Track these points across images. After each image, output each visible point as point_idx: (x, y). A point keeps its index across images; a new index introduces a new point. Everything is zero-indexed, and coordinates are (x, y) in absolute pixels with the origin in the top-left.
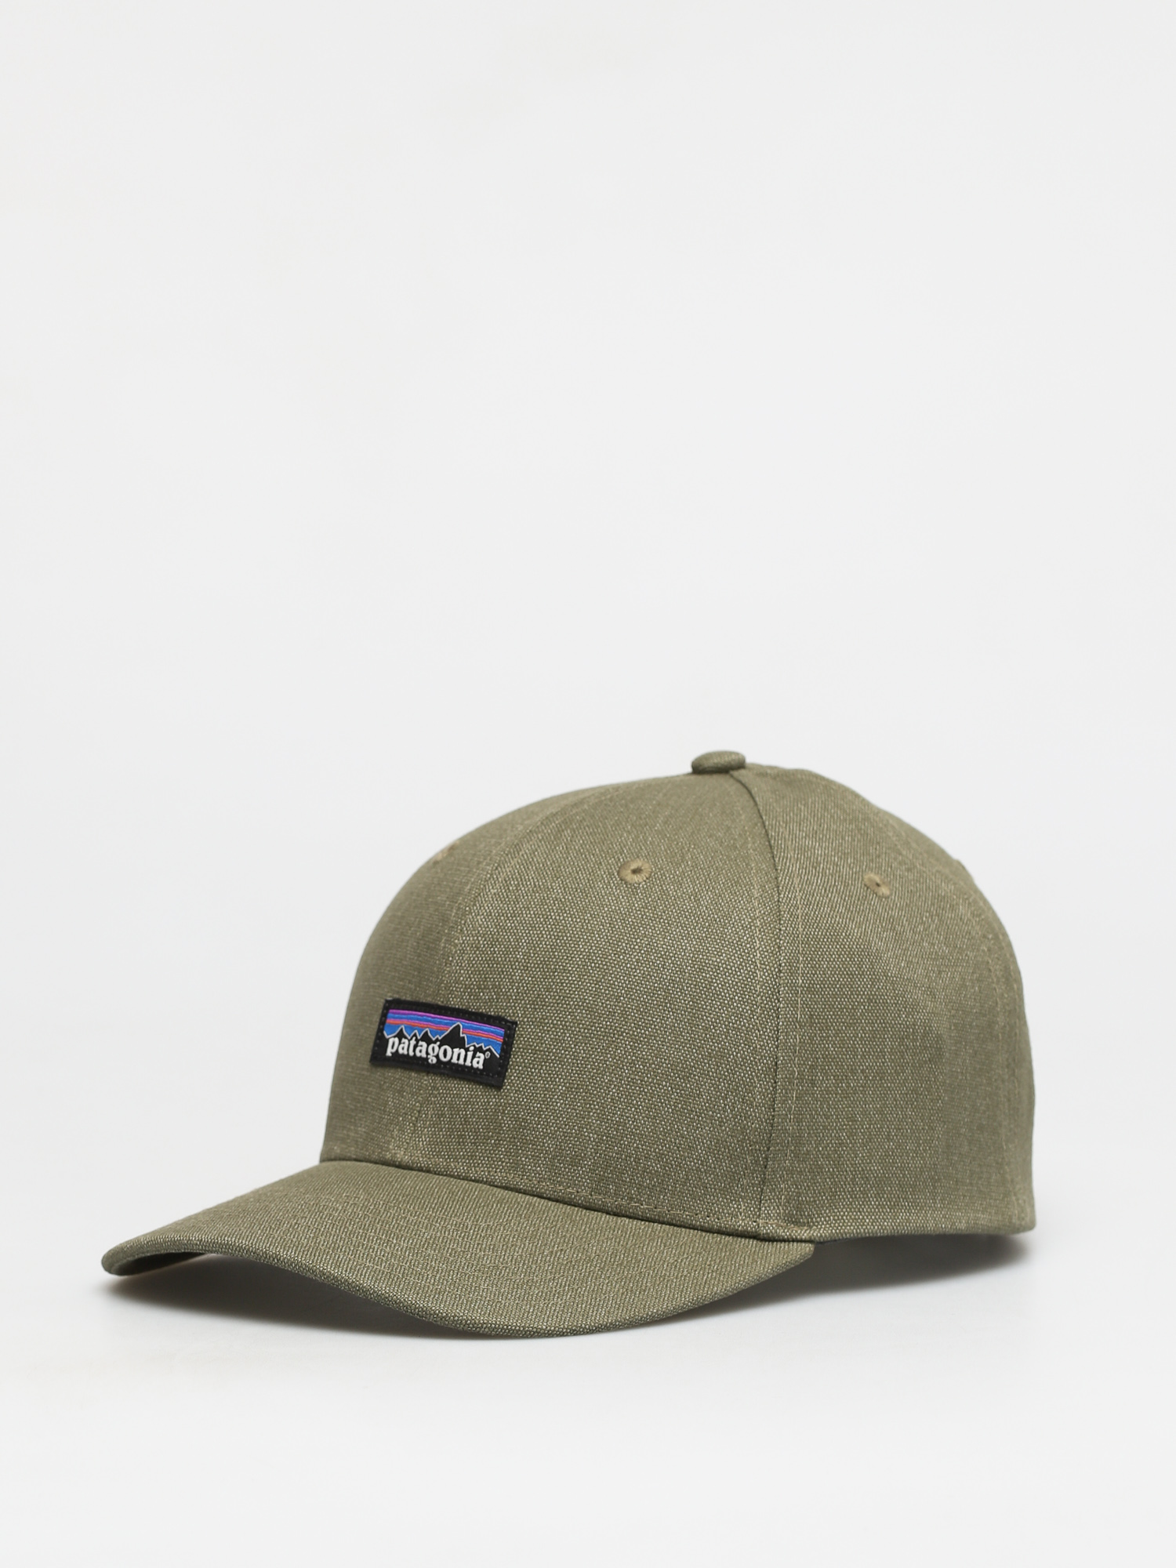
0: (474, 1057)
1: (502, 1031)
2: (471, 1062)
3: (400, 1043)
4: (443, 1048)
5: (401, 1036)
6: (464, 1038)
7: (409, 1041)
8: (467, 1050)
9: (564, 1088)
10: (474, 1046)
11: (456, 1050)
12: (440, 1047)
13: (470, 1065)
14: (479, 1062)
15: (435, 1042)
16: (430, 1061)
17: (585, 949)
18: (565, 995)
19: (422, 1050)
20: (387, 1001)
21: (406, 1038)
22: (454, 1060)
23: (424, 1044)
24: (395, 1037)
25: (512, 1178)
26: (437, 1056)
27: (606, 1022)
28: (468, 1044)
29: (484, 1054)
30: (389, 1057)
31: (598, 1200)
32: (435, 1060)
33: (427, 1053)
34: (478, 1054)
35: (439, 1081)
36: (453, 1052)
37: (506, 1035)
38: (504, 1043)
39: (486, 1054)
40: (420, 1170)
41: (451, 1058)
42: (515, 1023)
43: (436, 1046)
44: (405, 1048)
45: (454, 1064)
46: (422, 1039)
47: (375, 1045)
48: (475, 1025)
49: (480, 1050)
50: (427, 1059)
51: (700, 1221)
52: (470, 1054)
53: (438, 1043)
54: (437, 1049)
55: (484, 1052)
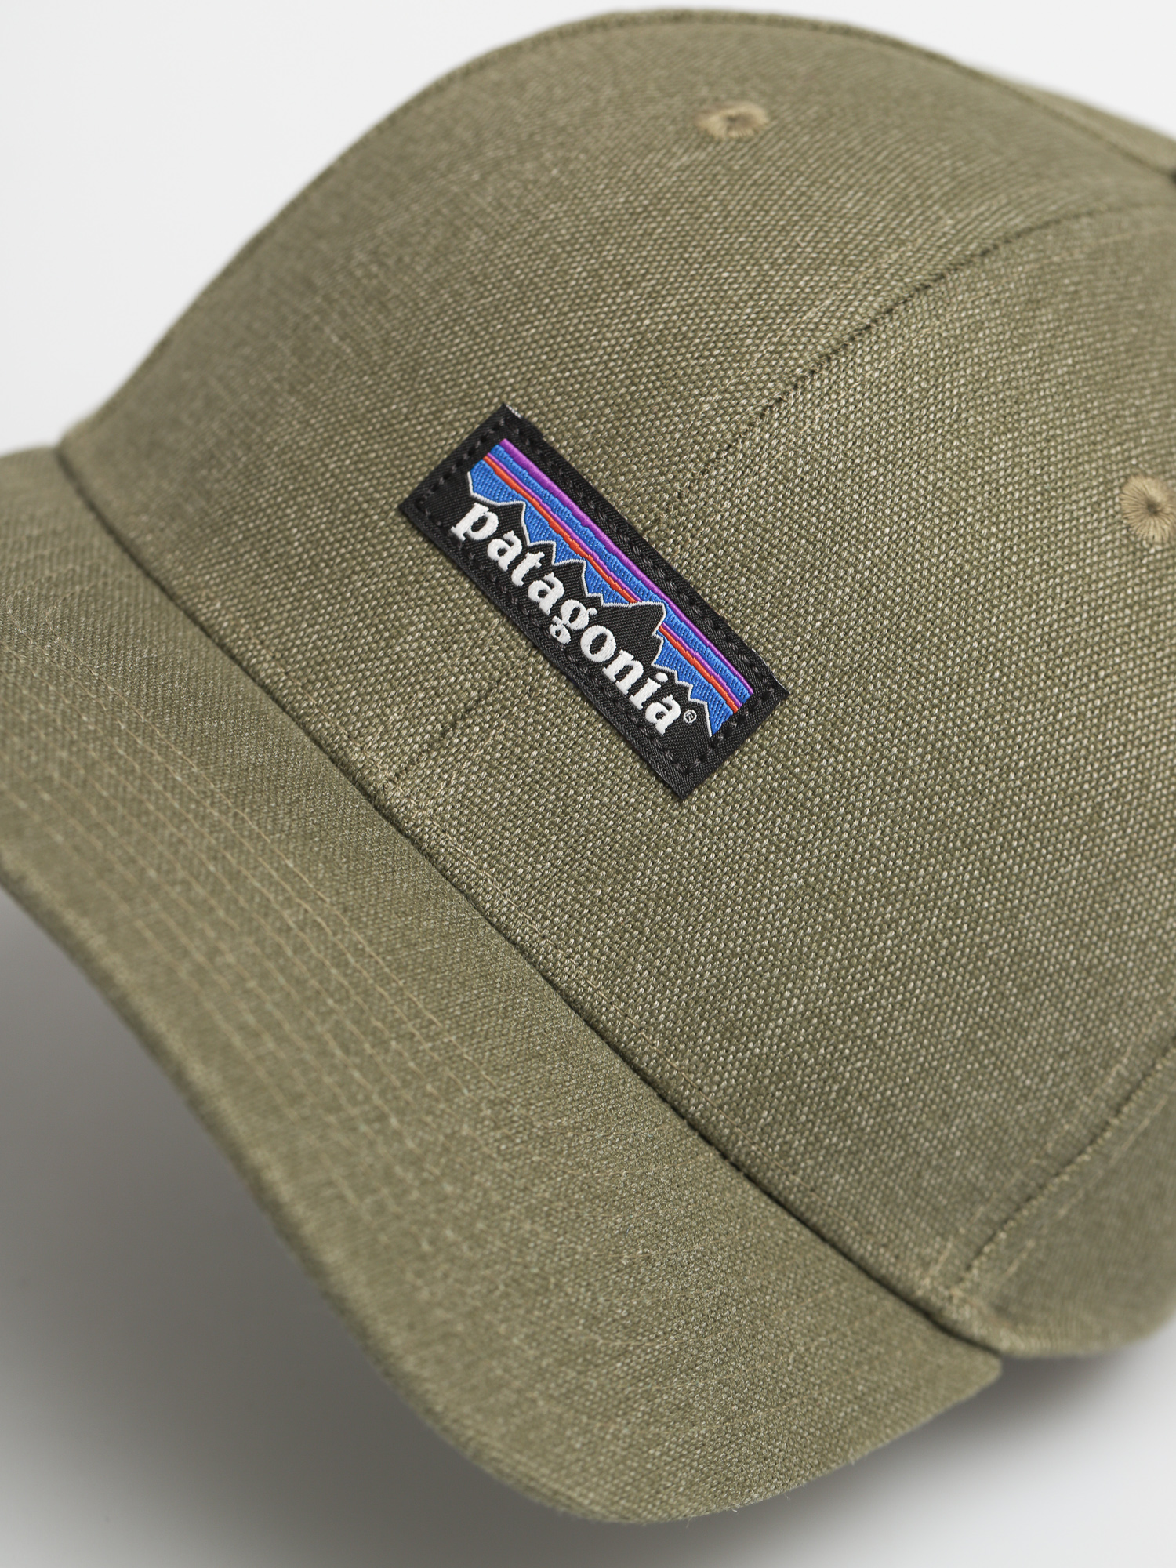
0: (656, 698)
1: (747, 692)
2: (646, 704)
3: (498, 534)
4: (599, 630)
5: (509, 519)
6: (659, 642)
7: (526, 550)
8: (650, 673)
9: (801, 882)
10: (670, 676)
11: (626, 658)
12: (593, 621)
13: (640, 707)
14: (664, 716)
15: (590, 603)
16: (553, 629)
17: (999, 631)
18: (911, 701)
19: (548, 594)
20: (503, 410)
21: (520, 535)
22: (611, 672)
23: (559, 590)
24: (492, 509)
25: (595, 992)
26: (576, 635)
27: (957, 805)
28: (659, 662)
29: (683, 710)
30: (455, 538)
31: (723, 1126)
32: (565, 638)
33: (556, 610)
34: (669, 699)
35: (550, 678)
36: (616, 655)
37: (750, 705)
38: (739, 717)
39: (688, 712)
40: (416, 842)
41: (607, 663)
42: (784, 694)
43: (585, 614)
44: (503, 552)
45: (604, 678)
46: (560, 573)
47: (430, 481)
48: (694, 635)
49: (680, 694)
50: (547, 620)
51: (864, 1249)
52: (651, 687)
53: (594, 611)
54: (582, 621)
55: (685, 706)
